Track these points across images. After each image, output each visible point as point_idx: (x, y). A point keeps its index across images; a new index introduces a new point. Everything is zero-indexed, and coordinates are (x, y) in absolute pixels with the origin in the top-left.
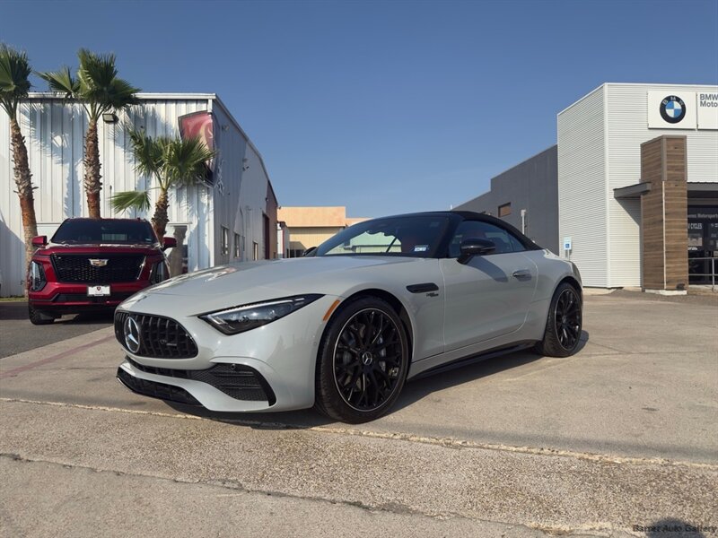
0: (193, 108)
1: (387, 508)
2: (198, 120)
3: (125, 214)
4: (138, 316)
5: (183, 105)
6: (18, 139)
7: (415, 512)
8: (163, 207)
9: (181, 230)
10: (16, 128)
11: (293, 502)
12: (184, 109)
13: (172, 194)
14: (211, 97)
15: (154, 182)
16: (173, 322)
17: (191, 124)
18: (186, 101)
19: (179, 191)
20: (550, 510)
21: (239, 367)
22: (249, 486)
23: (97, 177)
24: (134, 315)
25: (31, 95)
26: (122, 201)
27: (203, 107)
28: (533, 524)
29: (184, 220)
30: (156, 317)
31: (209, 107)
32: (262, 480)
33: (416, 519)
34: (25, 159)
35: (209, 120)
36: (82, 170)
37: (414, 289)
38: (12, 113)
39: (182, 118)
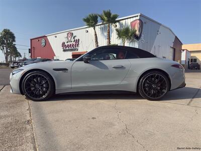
12: (132, 20)
14: (139, 14)
27: (137, 18)
37: (56, 70)
38: (94, 29)
39: (131, 23)
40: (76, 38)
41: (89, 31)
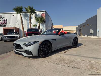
0: (43, 13)
1: (75, 68)
2: (43, 14)
3: (34, 28)
4: (16, 44)
5: (41, 12)
6: (21, 18)
7: (79, 69)
8: (39, 27)
9: (41, 29)
10: (21, 17)
11: (63, 66)
12: (41, 13)
13: (40, 25)
14: (45, 11)
15: (38, 23)
16: (20, 45)
17: (42, 15)
18: (42, 12)
19: (41, 24)
20: (98, 70)
21: (28, 51)
22: (58, 64)
23: (31, 23)
24: (15, 44)
25: (23, 12)
26: (34, 26)
27: (44, 12)
28: (96, 71)
29: (42, 28)
30: (18, 44)
31: (45, 12)
32: (59, 63)
33: (80, 69)
34: (22, 21)
35: (45, 14)
36: (29, 22)
37: (53, 40)
38: (21, 15)
39: (41, 14)
40: (4, 19)
41: (14, 15)
